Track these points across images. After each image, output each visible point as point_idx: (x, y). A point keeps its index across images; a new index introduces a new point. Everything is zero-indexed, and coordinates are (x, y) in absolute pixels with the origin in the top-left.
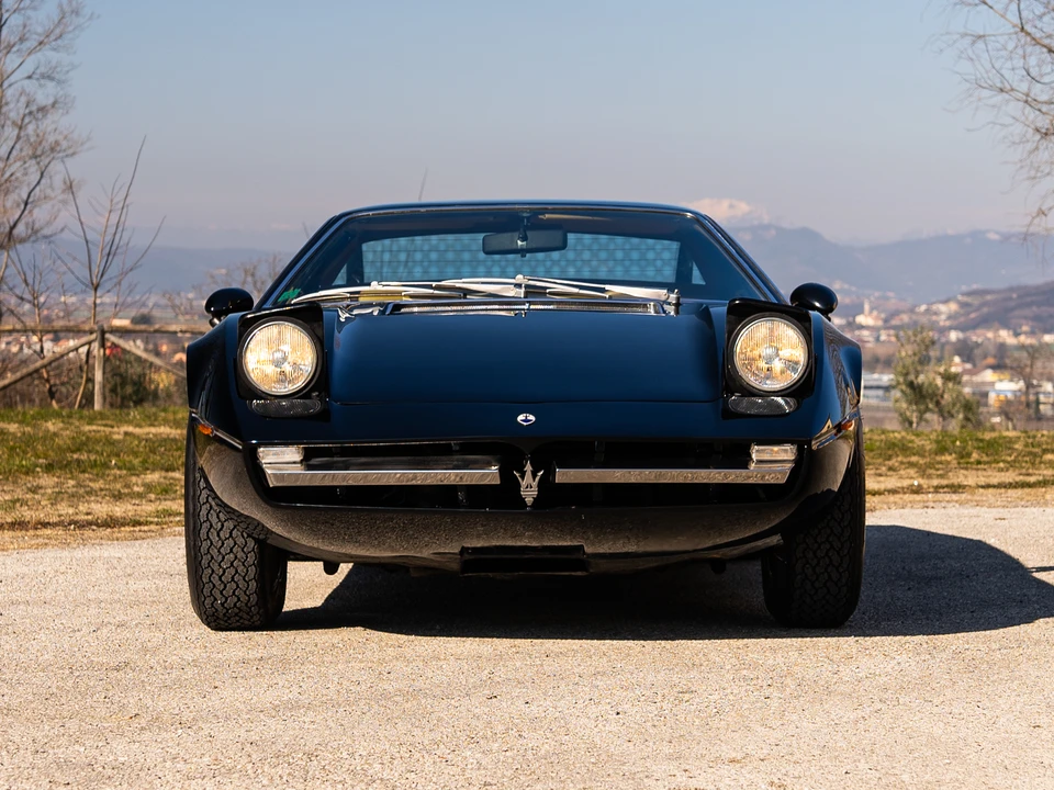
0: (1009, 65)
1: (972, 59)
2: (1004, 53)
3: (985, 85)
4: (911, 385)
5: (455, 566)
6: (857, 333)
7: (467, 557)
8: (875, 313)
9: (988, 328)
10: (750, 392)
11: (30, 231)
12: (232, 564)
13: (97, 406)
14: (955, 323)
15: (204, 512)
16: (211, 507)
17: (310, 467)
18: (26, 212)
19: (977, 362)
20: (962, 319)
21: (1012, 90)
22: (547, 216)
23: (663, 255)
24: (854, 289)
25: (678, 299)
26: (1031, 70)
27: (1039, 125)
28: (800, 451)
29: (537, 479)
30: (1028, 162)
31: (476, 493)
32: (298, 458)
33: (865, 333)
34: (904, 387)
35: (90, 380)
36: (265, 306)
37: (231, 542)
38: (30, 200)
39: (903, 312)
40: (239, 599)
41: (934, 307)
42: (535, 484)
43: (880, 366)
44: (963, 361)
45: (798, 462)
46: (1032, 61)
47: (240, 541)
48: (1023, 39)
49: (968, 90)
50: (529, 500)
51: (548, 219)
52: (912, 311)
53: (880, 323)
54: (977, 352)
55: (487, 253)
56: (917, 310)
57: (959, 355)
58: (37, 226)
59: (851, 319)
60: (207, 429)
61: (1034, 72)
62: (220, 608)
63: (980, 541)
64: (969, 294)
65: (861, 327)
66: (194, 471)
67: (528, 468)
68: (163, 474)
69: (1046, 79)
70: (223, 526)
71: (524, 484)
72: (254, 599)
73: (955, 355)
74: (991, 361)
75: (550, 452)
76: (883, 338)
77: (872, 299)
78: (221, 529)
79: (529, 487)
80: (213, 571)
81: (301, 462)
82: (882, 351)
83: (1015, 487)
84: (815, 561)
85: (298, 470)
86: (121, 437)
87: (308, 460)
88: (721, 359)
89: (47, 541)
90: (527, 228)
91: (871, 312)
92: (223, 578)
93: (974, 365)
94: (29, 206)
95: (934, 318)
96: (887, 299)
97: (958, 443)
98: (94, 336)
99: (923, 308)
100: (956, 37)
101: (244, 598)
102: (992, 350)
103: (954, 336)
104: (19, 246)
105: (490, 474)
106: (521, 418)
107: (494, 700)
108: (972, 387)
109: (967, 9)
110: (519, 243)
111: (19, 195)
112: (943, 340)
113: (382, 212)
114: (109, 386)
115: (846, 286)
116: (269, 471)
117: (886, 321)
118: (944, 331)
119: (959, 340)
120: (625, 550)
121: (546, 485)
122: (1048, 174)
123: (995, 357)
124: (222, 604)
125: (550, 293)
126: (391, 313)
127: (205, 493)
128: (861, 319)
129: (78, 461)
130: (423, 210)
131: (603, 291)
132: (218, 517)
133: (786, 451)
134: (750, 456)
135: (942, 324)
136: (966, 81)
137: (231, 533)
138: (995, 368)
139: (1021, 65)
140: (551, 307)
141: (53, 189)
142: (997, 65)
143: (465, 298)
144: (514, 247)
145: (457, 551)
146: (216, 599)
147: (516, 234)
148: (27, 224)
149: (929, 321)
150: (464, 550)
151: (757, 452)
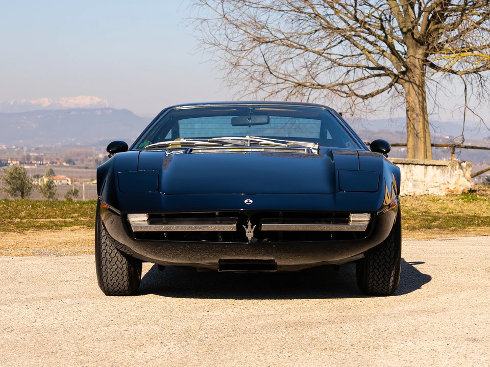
0: (218, 33)
1: (201, 30)
2: (215, 27)
3: (207, 42)
7: (222, 263)
17: (151, 223)
21: (220, 44)
22: (261, 109)
23: (313, 127)
25: (319, 147)
26: (228, 35)
27: (232, 61)
28: (372, 217)
30: (227, 78)
31: (226, 235)
32: (146, 219)
36: (133, 149)
42: (252, 230)
46: (229, 31)
48: (225, 21)
49: (199, 44)
50: (250, 238)
51: (261, 110)
55: (233, 125)
60: (105, 205)
61: (230, 36)
67: (249, 224)
69: (235, 40)
71: (247, 231)
75: (258, 216)
79: (250, 232)
85: (146, 224)
88: (337, 174)
90: (251, 114)
100: (194, 20)
105: (231, 227)
106: (246, 201)
109: (199, 6)
116: (132, 225)
122: (236, 84)
125: (261, 144)
126: (189, 153)
131: (285, 143)
133: (366, 216)
134: (350, 218)
136: (198, 40)
139: (224, 32)
140: (262, 150)
142: (213, 33)
143: (223, 146)
144: (246, 122)
145: (217, 261)
147: (247, 117)
150: (220, 261)
151: (354, 217)
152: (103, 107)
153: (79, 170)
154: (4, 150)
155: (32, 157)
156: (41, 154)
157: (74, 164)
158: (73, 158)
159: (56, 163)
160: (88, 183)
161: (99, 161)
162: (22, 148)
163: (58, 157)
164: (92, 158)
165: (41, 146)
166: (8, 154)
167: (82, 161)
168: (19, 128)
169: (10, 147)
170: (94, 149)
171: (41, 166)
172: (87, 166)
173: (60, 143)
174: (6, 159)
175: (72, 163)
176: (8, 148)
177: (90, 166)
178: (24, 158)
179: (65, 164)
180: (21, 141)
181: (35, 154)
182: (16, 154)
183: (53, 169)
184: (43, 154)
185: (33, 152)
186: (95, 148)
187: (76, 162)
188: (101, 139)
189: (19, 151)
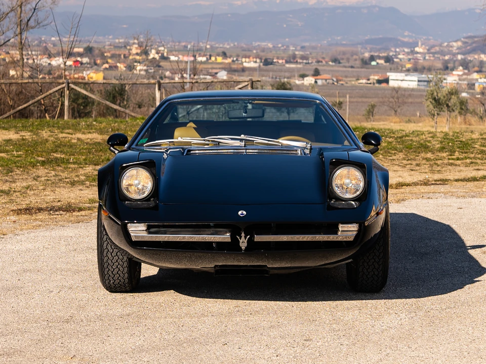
4: (435, 99)
5: (213, 271)
6: (415, 55)
7: (217, 268)
8: (423, 46)
9: (475, 54)
10: (339, 199)
11: (36, 23)
12: (117, 267)
13: (66, 117)
14: (460, 51)
15: (105, 245)
16: (108, 243)
17: (150, 233)
18: (35, 14)
19: (471, 70)
20: (464, 49)
22: (256, 102)
24: (414, 35)
25: (311, 146)
28: (360, 226)
29: (247, 239)
32: (145, 228)
33: (419, 55)
34: (431, 100)
35: (63, 105)
37: (117, 258)
38: (37, 8)
39: (436, 46)
40: (120, 281)
41: (451, 44)
42: (246, 241)
43: (425, 71)
44: (464, 69)
45: (359, 231)
47: (121, 257)
50: (243, 248)
52: (440, 45)
53: (426, 51)
54: (470, 65)
56: (443, 45)
57: (462, 66)
58: (39, 21)
59: (413, 49)
60: (106, 213)
62: (112, 284)
63: (448, 226)
64: (467, 38)
65: (417, 53)
66: (101, 227)
67: (243, 235)
68: (94, 167)
70: (113, 251)
71: (241, 241)
72: (127, 281)
73: (460, 66)
74: (476, 69)
75: (252, 228)
76: (427, 58)
77: (422, 40)
78: (112, 252)
79: (243, 243)
80: (109, 269)
81: (146, 230)
82: (426, 64)
83: (471, 181)
84: (368, 267)
85: (145, 234)
86: (76, 141)
87: (149, 229)
88: (327, 184)
89: (40, 223)
91: (422, 46)
92: (113, 273)
93: (469, 71)
94: (36, 10)
95: (451, 49)
96: (430, 40)
97: (450, 144)
98: (64, 85)
99: (446, 44)
101: (122, 280)
102: (477, 63)
103: (460, 57)
104: (31, 30)
105: (226, 237)
106: (240, 213)
107: (226, 346)
108: (468, 81)
110: (244, 114)
111: (31, 6)
112: (455, 59)
113: (184, 99)
114: (71, 107)
115: (410, 34)
116: (132, 234)
117: (428, 50)
118: (455, 55)
119: (462, 59)
120: (285, 266)
121: (251, 242)
123: (478, 67)
124: (113, 283)
125: (256, 143)
126: (187, 154)
127: (105, 237)
128: (417, 49)
129: (57, 159)
130: (202, 99)
131: (278, 143)
132: (111, 247)
133: (354, 227)
134: (338, 228)
135: (454, 51)
137: (117, 254)
138: (479, 72)
140: (256, 151)
141: (47, 3)
144: (241, 116)
145: (213, 266)
146: (110, 281)
147: (242, 110)
148: (35, 20)
149: (449, 50)
150: (216, 266)
151: (341, 227)
152: (369, 5)
153: (344, 69)
154: (270, 48)
155: (298, 56)
156: (306, 53)
157: (340, 63)
158: (339, 57)
159: (322, 62)
160: (353, 83)
161: (364, 60)
162: (288, 46)
163: (324, 56)
164: (357, 57)
165: (307, 44)
166: (274, 52)
167: (348, 60)
168: (285, 26)
169: (276, 46)
170: (359, 48)
171: (307, 65)
172: (353, 65)
173: (325, 42)
174: (271, 58)
175: (337, 62)
176: (274, 47)
177: (355, 66)
178: (289, 57)
179: (331, 63)
180: (287, 40)
181: (301, 53)
182: (282, 53)
183: (319, 68)
184: (308, 53)
185: (299, 51)
186: (361, 46)
187: (341, 61)
188: (367, 38)
189: (285, 49)
